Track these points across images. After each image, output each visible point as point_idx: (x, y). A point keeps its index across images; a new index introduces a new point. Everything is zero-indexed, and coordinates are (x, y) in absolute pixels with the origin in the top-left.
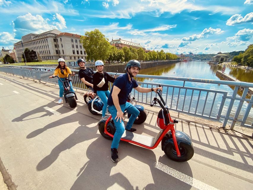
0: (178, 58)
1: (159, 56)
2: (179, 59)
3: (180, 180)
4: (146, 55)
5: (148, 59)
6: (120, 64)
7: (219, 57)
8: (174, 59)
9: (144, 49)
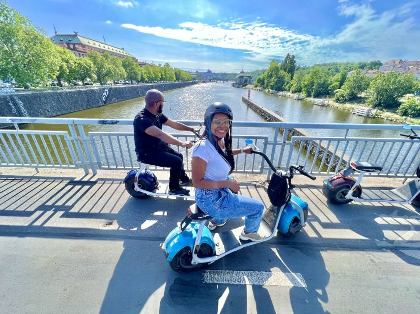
0: (193, 77)
1: (163, 73)
2: (194, 79)
3: (241, 283)
4: (140, 71)
5: (146, 79)
6: (88, 88)
7: (242, 78)
8: (188, 80)
9: (136, 60)
